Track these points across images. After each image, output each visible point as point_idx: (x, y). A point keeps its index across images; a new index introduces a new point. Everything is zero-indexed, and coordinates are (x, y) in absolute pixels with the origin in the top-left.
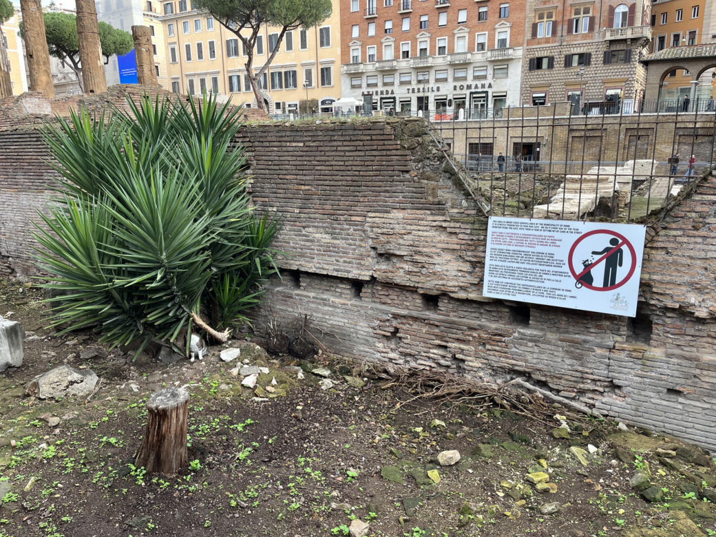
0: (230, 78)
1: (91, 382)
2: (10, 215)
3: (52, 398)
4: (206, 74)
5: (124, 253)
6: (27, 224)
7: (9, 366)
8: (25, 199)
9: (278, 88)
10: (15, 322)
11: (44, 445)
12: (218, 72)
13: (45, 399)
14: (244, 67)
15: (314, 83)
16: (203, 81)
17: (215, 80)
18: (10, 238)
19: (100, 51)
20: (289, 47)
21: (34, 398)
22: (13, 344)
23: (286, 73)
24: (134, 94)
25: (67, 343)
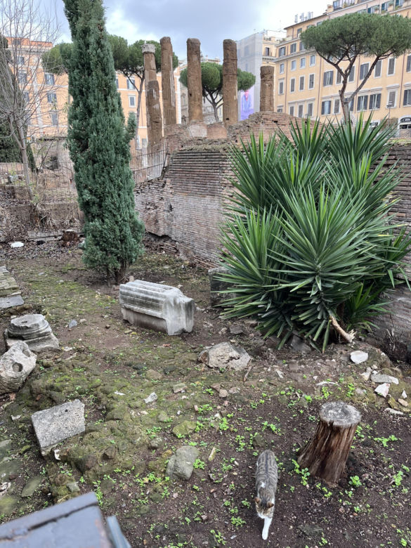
0: (323, 103)
4: (303, 102)
11: (218, 415)
12: (314, 99)
14: (338, 93)
15: (396, 104)
16: (301, 107)
17: (311, 106)
20: (378, 74)
23: (371, 96)
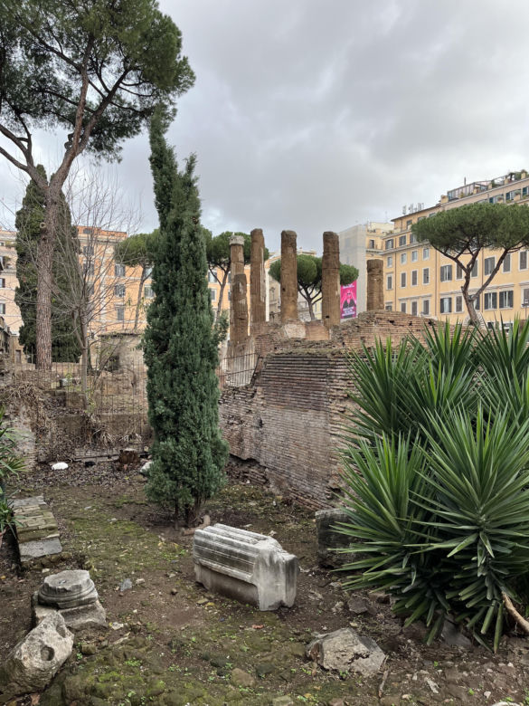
0: (442, 300)
1: (376, 659)
2: (274, 429)
3: (336, 670)
4: (418, 298)
5: (441, 510)
6: (287, 439)
7: (281, 605)
8: (289, 416)
9: (491, 309)
10: (293, 556)
12: (430, 296)
13: (328, 670)
14: (459, 290)
16: (414, 305)
17: (426, 303)
18: (270, 450)
19: (339, 282)
20: (507, 268)
21: (316, 665)
22: (289, 581)
23: (501, 293)
24: (381, 319)
25: (332, 584)
